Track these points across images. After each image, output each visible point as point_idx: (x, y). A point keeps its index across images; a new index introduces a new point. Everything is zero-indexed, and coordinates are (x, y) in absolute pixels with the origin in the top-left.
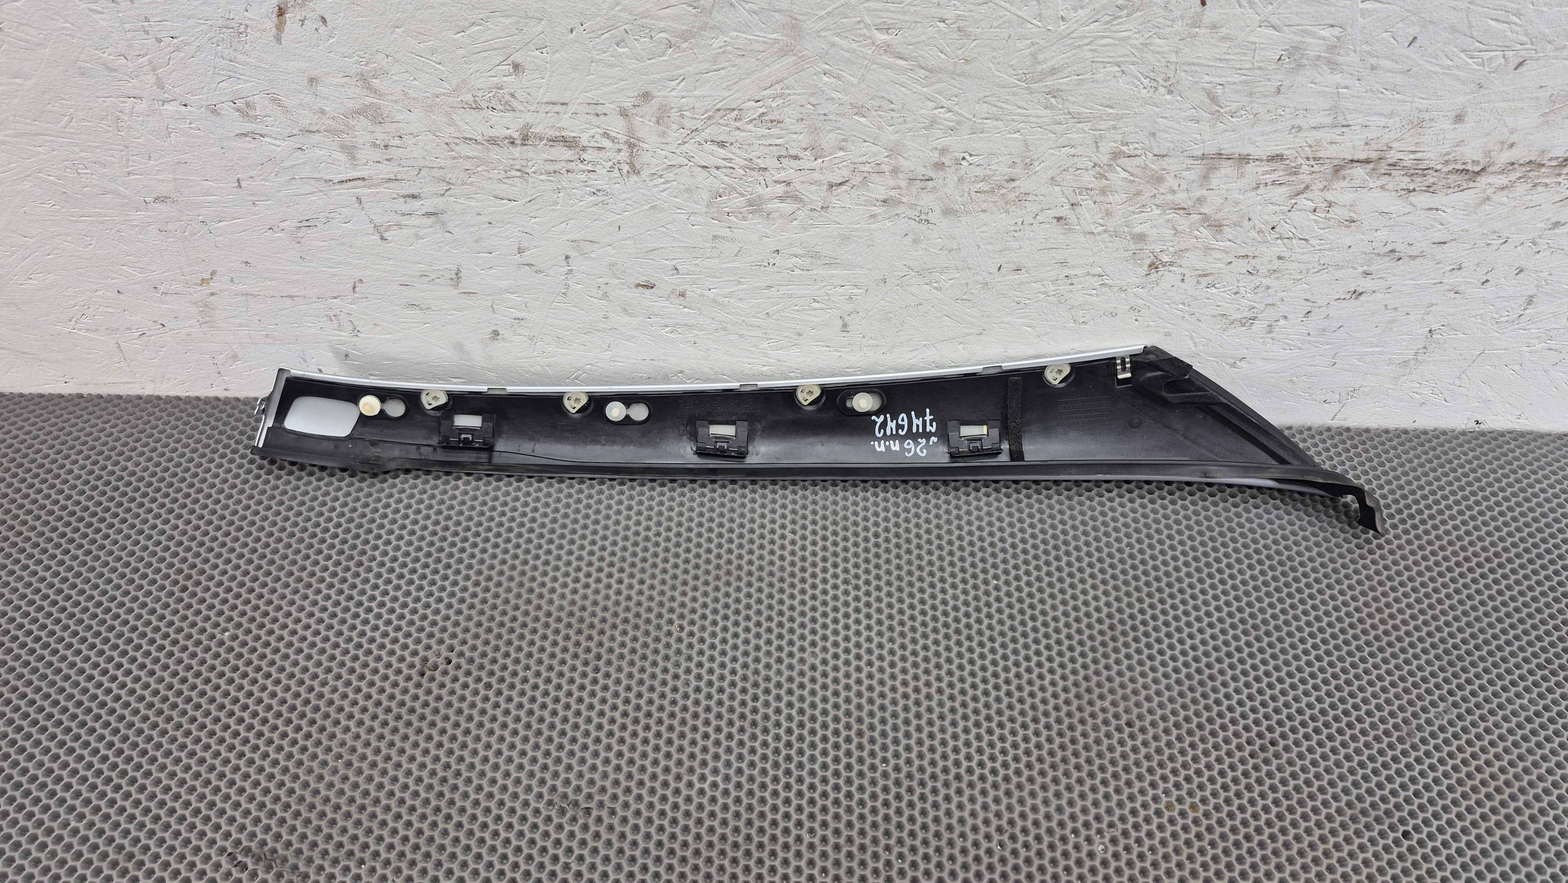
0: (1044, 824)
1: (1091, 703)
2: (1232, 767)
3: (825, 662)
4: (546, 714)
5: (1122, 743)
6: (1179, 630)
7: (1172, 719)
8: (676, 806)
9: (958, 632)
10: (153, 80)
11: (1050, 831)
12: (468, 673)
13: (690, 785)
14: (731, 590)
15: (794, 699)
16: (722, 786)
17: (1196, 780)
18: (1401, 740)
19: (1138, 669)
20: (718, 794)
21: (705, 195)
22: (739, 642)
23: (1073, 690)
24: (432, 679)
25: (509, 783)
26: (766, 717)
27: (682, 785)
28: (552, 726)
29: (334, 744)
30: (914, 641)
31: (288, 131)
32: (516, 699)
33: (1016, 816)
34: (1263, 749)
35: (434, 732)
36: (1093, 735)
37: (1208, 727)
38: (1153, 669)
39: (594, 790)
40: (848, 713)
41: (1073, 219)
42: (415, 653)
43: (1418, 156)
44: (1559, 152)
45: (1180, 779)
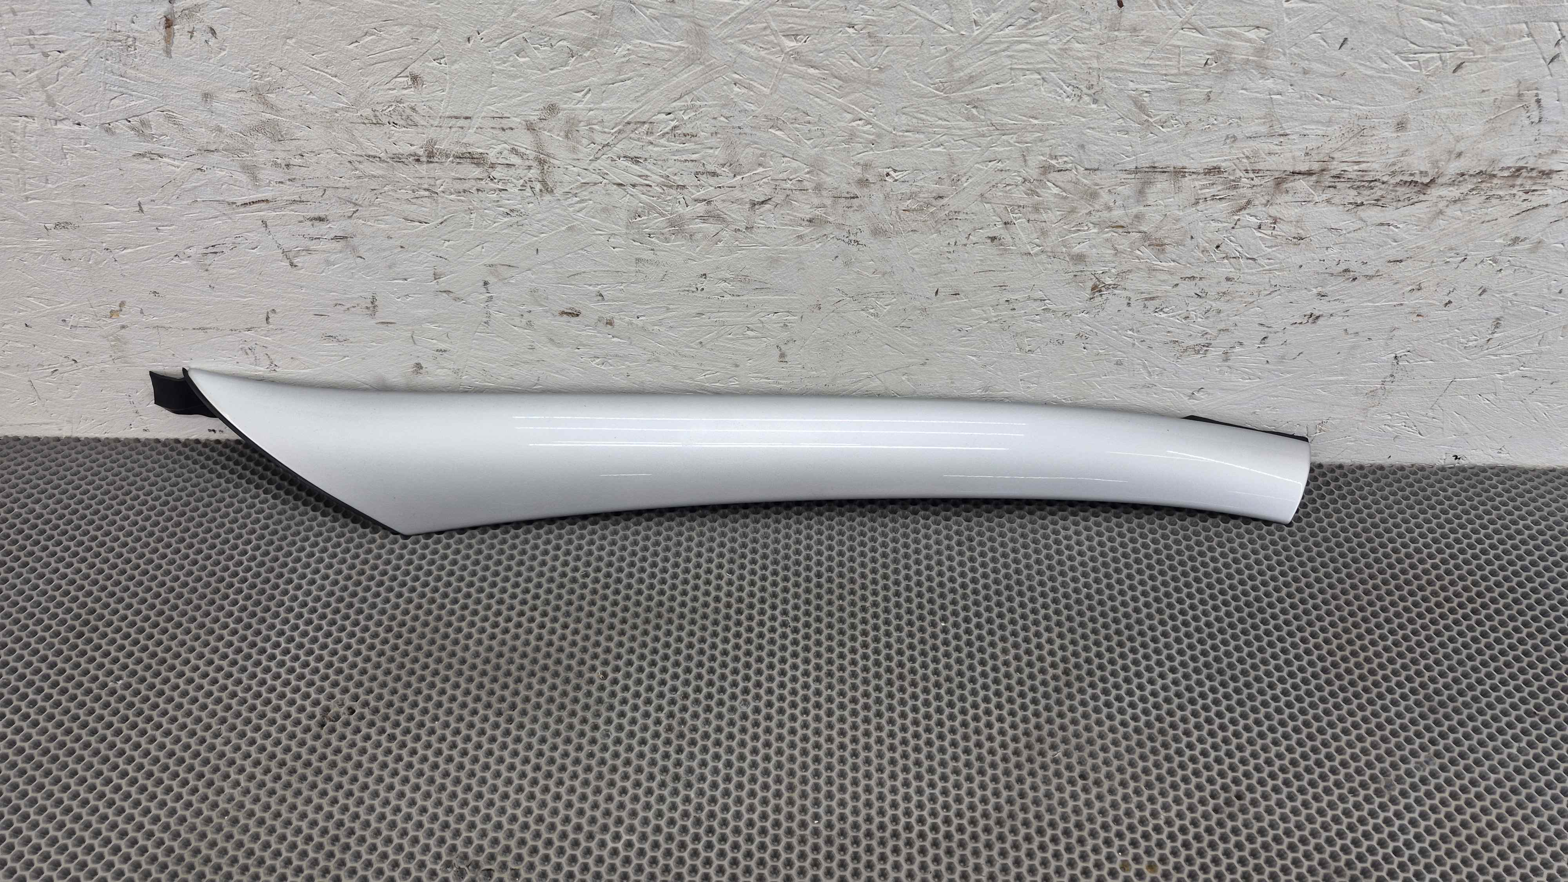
1: (1042, 754)
2: (1195, 823)
3: (757, 710)
4: (451, 768)
5: (1074, 796)
6: (1138, 675)
7: (1130, 770)
9: (901, 677)
10: (44, 97)
12: (372, 724)
13: (602, 844)
14: (660, 634)
15: (721, 750)
17: (1155, 837)
18: (1379, 793)
19: (1094, 716)
21: (623, 215)
22: (665, 690)
23: (1023, 740)
24: (332, 730)
25: (406, 842)
26: (690, 771)
27: (593, 845)
28: (457, 781)
29: (221, 799)
30: (854, 687)
31: (185, 152)
32: (421, 752)
34: (1228, 803)
35: (329, 787)
36: (1043, 788)
38: (1110, 717)
39: (497, 850)
40: (779, 766)
41: (1008, 239)
42: (316, 703)
43: (1363, 166)
44: (1510, 162)
45: (1138, 836)
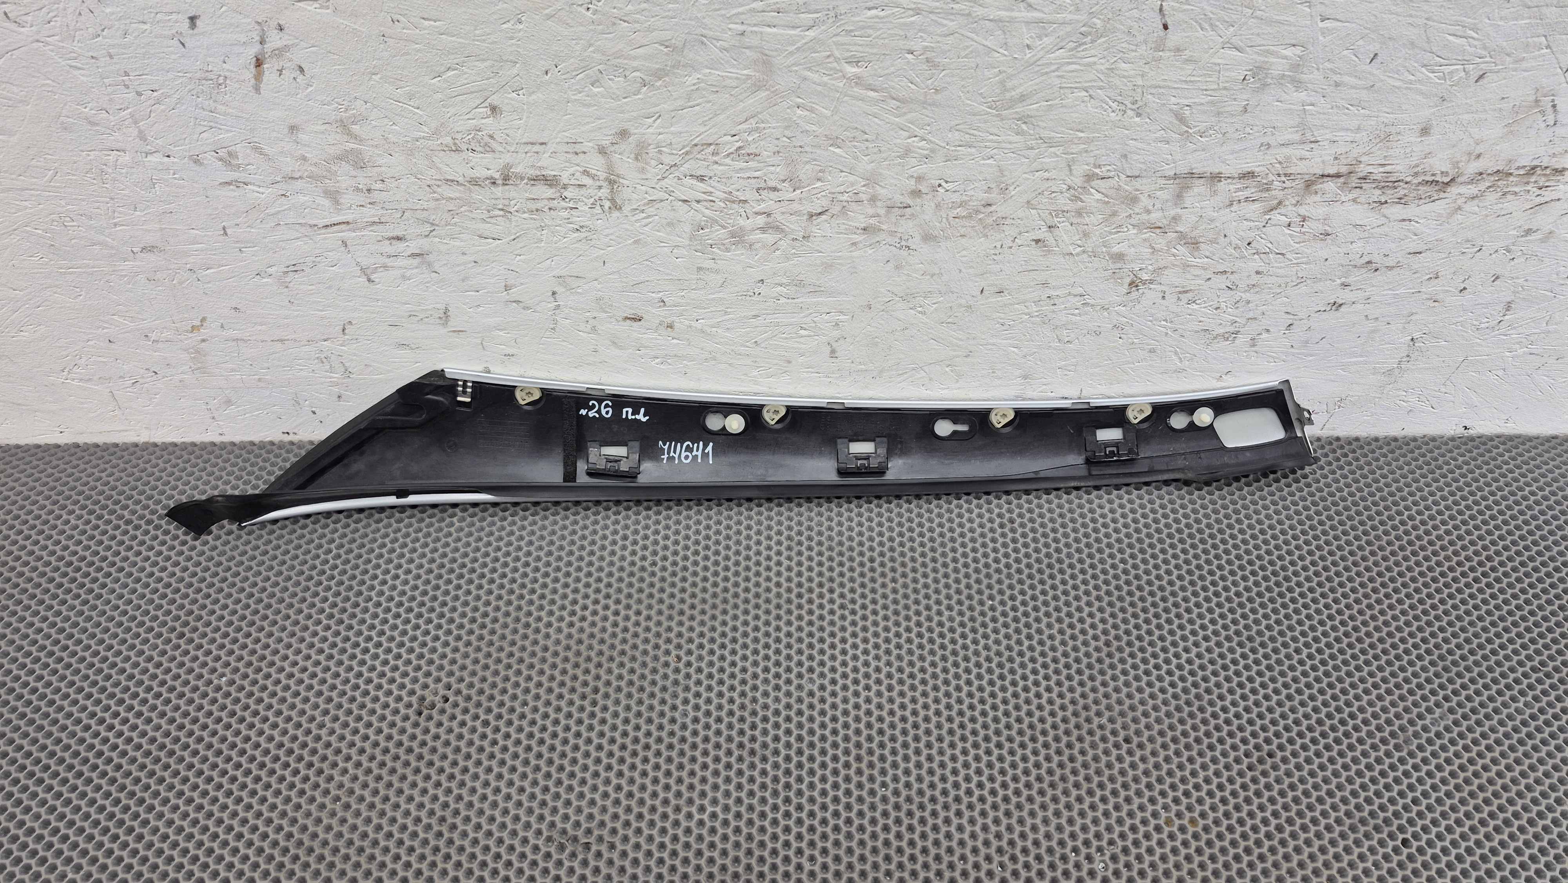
0: (1044, 844)
1: (1088, 720)
2: (1231, 781)
3: (822, 688)
4: (544, 749)
5: (1120, 759)
6: (1174, 644)
7: (1170, 734)
8: (675, 838)
10: (136, 133)
11: (1050, 851)
12: (466, 711)
13: (689, 816)
14: (728, 618)
15: (792, 726)
16: (721, 816)
17: (1195, 794)
18: (1397, 748)
19: (1135, 684)
20: (717, 825)
21: (687, 228)
22: (737, 670)
23: (1071, 708)
24: (430, 718)
25: (508, 820)
26: (765, 746)
27: (681, 817)
28: (550, 762)
29: (332, 786)
30: (911, 664)
31: (271, 179)
32: (514, 736)
33: (1015, 836)
34: (1261, 761)
35: (432, 771)
36: (1091, 752)
37: (1206, 741)
38: (1150, 684)
39: (593, 825)
40: (847, 739)
41: (1051, 241)
42: (412, 693)
43: (1388, 168)
44: (1527, 162)
45: (1179, 794)
